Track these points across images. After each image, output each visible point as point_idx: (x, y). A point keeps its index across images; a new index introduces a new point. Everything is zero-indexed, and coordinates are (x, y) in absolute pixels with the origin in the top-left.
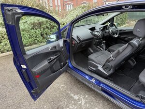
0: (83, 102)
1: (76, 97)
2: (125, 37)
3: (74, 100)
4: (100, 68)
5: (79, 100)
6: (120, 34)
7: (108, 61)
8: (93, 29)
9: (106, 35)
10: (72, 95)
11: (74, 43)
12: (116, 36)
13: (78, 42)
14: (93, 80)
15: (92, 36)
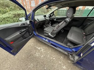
0: (43, 50)
1: (39, 48)
2: (58, 21)
3: (38, 50)
4: (50, 34)
5: (40, 50)
6: (57, 19)
7: (53, 31)
8: (45, 16)
9: (51, 19)
10: (37, 48)
11: (36, 22)
12: (55, 20)
13: (38, 22)
14: (47, 40)
15: (45, 20)
